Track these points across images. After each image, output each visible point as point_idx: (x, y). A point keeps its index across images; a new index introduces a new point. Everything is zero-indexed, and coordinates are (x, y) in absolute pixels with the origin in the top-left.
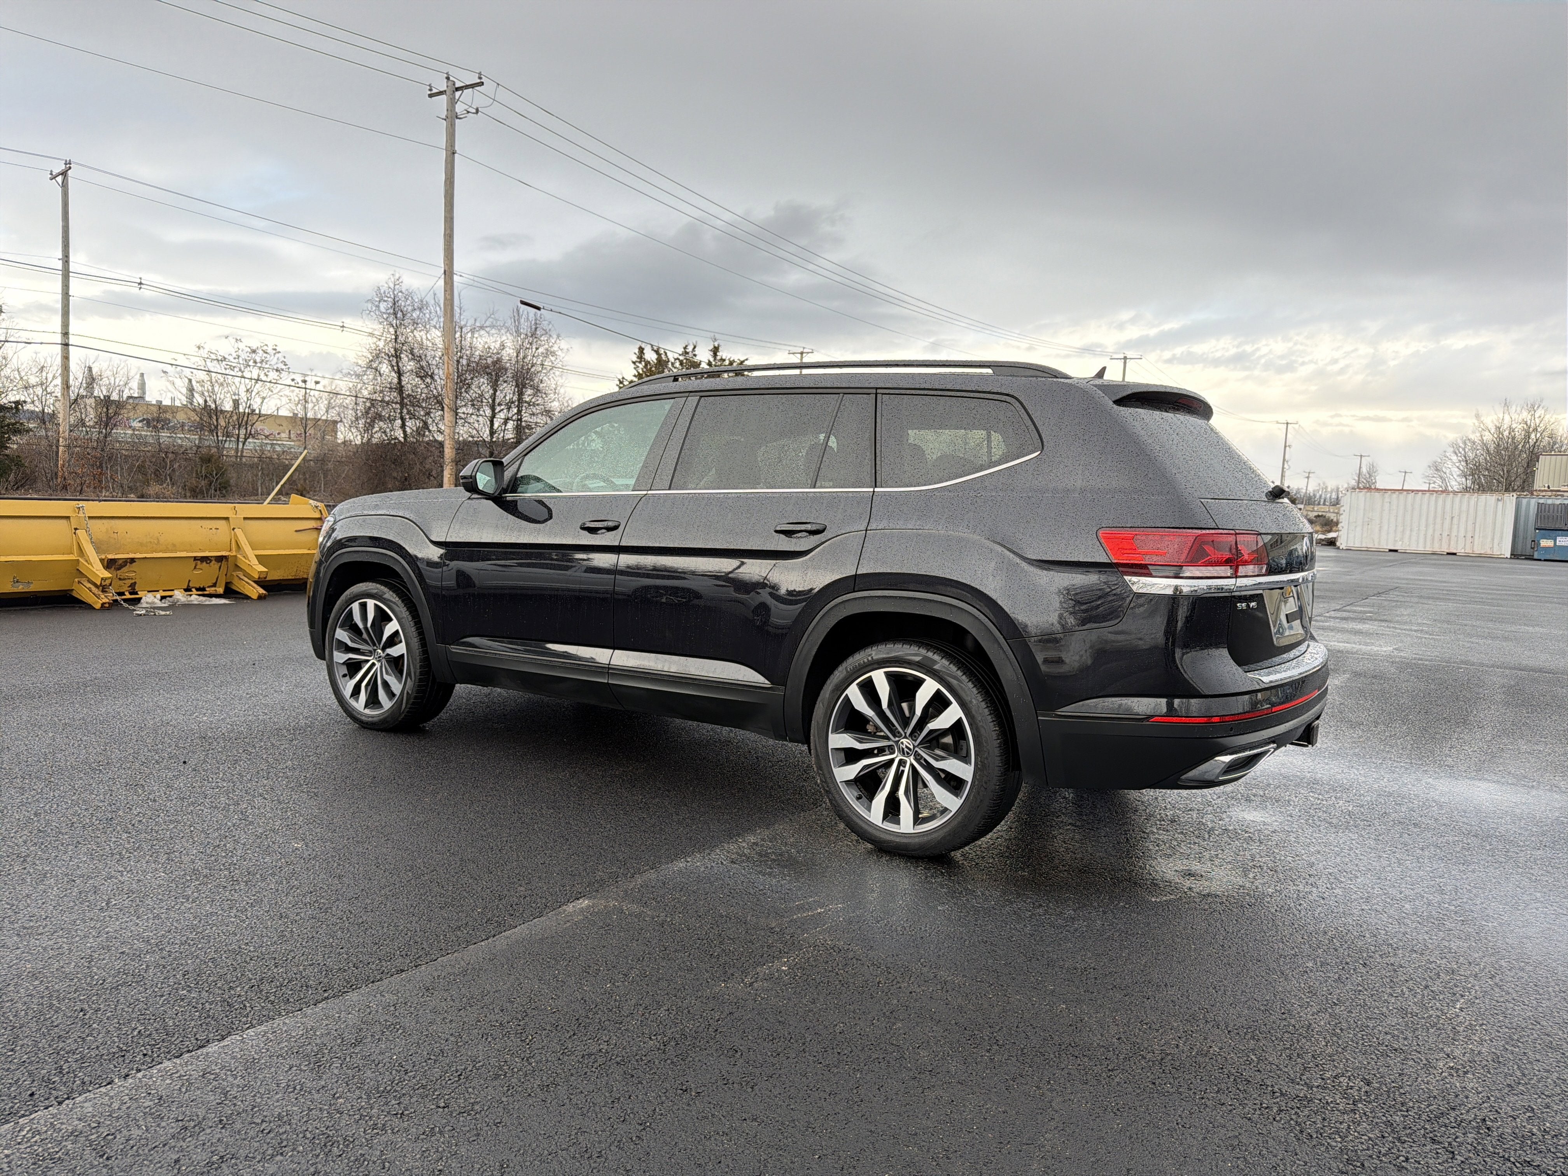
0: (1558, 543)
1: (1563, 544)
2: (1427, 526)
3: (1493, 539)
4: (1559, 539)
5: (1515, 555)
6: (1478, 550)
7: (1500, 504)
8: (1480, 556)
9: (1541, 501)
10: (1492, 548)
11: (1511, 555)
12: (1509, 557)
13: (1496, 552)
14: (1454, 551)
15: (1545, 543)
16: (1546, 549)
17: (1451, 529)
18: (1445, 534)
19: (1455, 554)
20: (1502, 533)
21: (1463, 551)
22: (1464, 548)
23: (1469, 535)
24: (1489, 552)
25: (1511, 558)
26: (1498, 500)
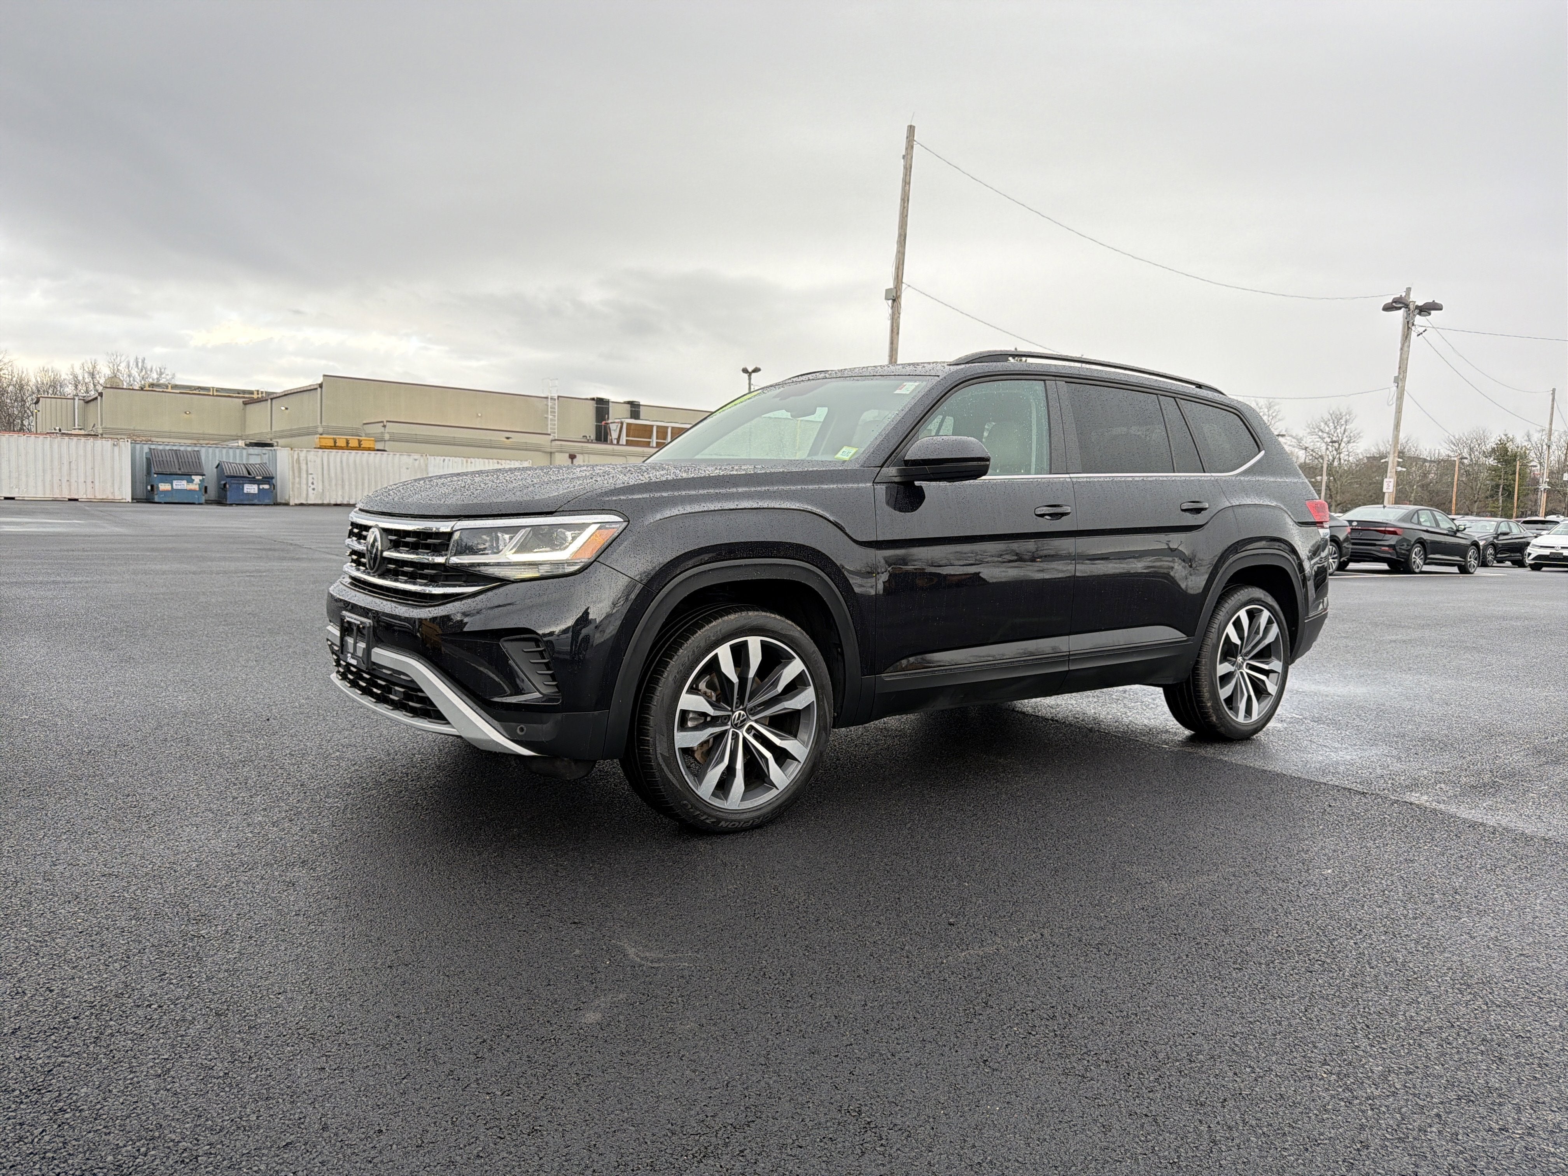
0: (175, 487)
1: (179, 487)
2: (44, 471)
3: (113, 484)
4: (175, 483)
5: (136, 499)
6: (99, 496)
7: (116, 449)
8: (102, 501)
9: (153, 447)
10: (113, 493)
11: (133, 499)
12: (130, 501)
13: (118, 497)
14: (76, 497)
15: (164, 487)
16: (165, 492)
17: (70, 474)
18: (64, 480)
19: (76, 500)
20: (121, 477)
21: (85, 496)
22: (86, 493)
23: (89, 481)
24: (111, 497)
25: (132, 502)
26: (114, 445)
